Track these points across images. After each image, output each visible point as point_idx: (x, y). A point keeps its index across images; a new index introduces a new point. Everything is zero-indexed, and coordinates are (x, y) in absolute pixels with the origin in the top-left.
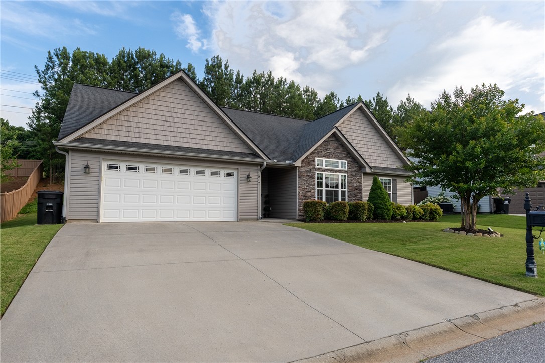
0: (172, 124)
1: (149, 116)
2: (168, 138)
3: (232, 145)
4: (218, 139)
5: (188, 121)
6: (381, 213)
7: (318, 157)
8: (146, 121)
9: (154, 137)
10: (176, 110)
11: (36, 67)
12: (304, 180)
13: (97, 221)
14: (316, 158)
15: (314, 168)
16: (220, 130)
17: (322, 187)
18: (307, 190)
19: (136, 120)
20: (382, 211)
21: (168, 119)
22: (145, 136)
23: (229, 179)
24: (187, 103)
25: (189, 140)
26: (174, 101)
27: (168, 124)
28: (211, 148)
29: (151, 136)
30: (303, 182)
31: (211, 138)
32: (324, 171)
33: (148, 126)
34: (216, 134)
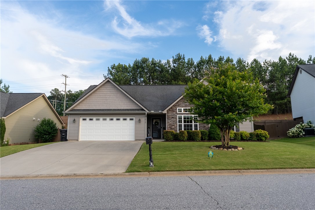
0: (106, 100)
1: (97, 98)
2: (104, 106)
3: (132, 106)
4: (125, 104)
5: (112, 98)
6: (213, 136)
7: (179, 107)
8: (96, 100)
9: (99, 106)
10: (107, 94)
11: (104, 75)
12: (170, 120)
13: (77, 140)
14: (178, 108)
15: (177, 113)
16: (126, 100)
17: (181, 123)
18: (172, 125)
19: (92, 100)
20: (214, 135)
21: (104, 98)
22: (95, 106)
23: (132, 121)
24: (112, 90)
25: (113, 106)
26: (107, 90)
27: (104, 100)
28: (122, 108)
29: (97, 106)
30: (170, 121)
31: (122, 104)
32: (183, 114)
33: (96, 102)
34: (124, 102)
